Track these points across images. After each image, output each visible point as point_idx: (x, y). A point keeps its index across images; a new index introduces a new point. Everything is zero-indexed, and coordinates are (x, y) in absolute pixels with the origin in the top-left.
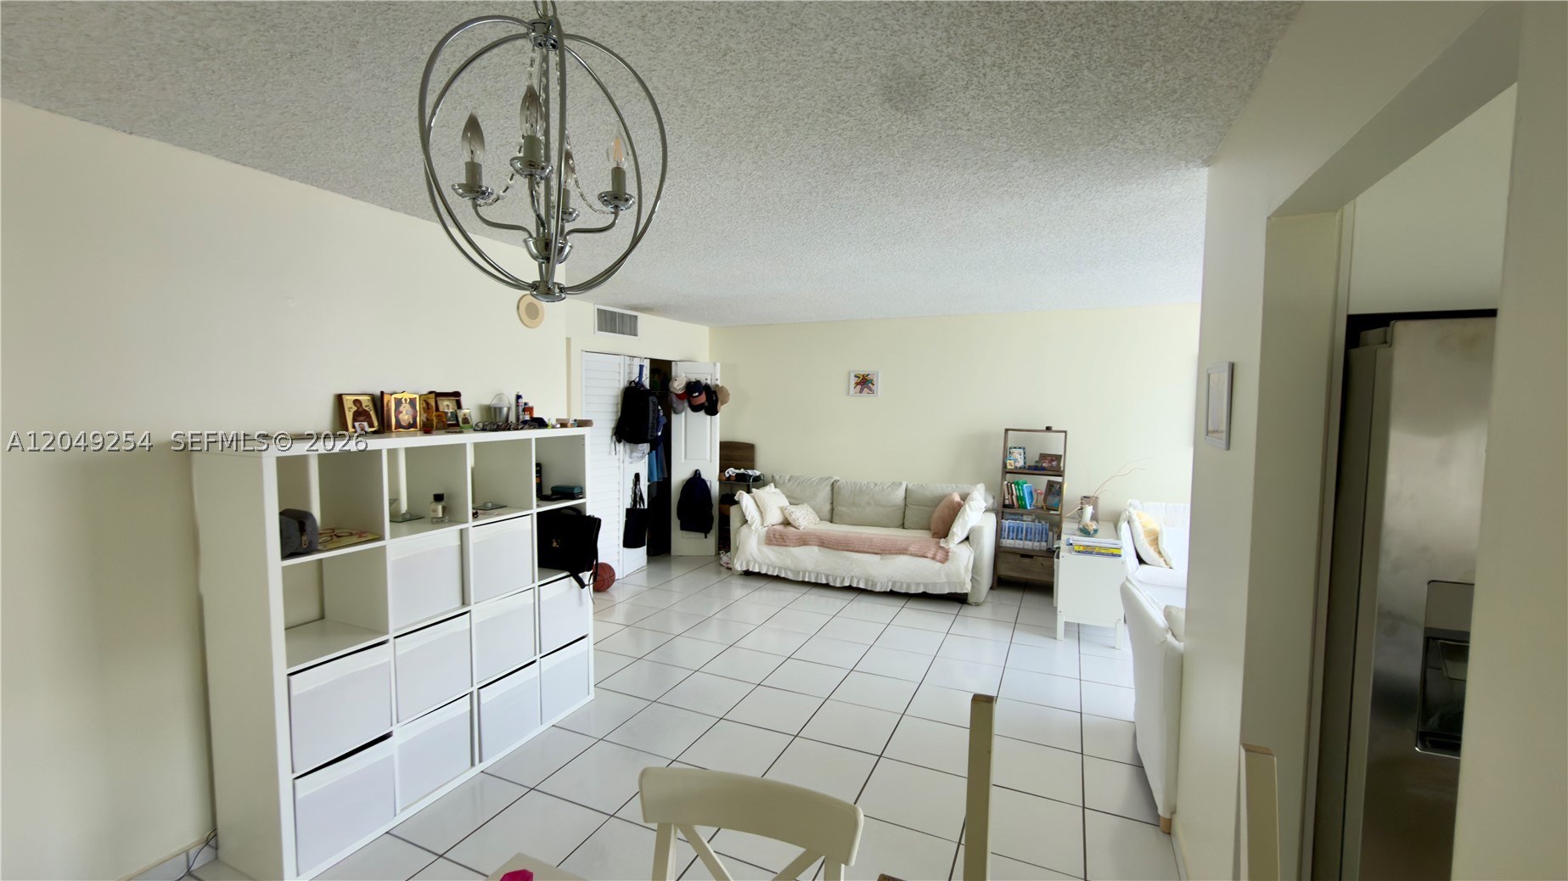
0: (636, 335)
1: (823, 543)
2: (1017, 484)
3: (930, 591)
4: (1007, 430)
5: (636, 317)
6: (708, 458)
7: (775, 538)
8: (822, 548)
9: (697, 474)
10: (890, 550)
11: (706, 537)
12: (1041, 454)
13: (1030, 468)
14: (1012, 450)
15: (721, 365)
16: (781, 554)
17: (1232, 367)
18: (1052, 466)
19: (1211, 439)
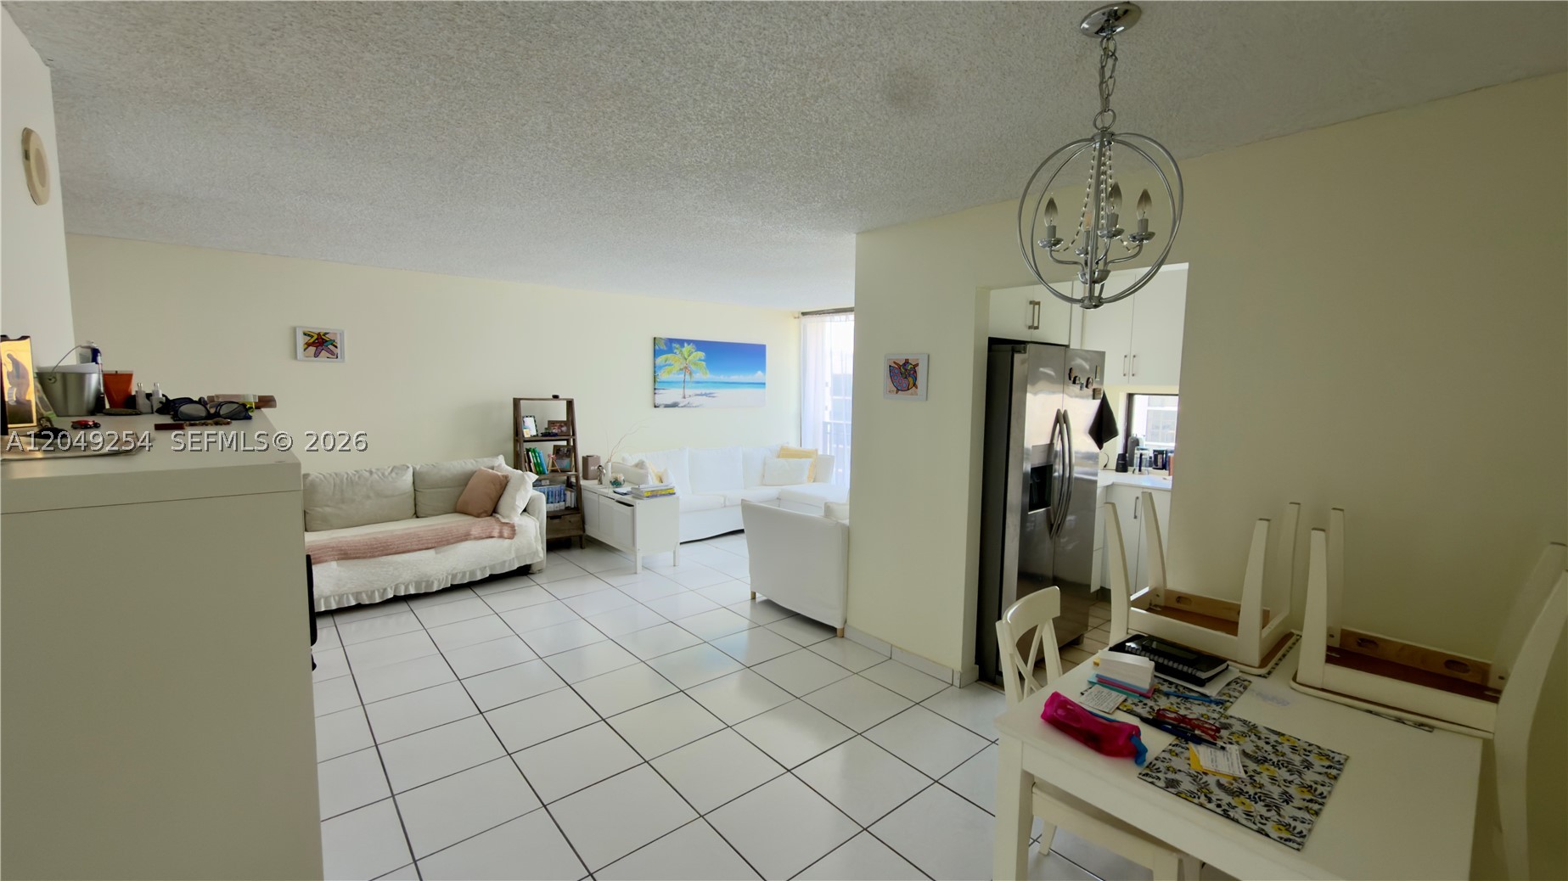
2: (533, 451)
3: (497, 572)
4: (516, 400)
10: (445, 541)
12: (549, 421)
13: (543, 435)
14: (524, 419)
17: (929, 356)
18: (562, 431)
19: (897, 396)
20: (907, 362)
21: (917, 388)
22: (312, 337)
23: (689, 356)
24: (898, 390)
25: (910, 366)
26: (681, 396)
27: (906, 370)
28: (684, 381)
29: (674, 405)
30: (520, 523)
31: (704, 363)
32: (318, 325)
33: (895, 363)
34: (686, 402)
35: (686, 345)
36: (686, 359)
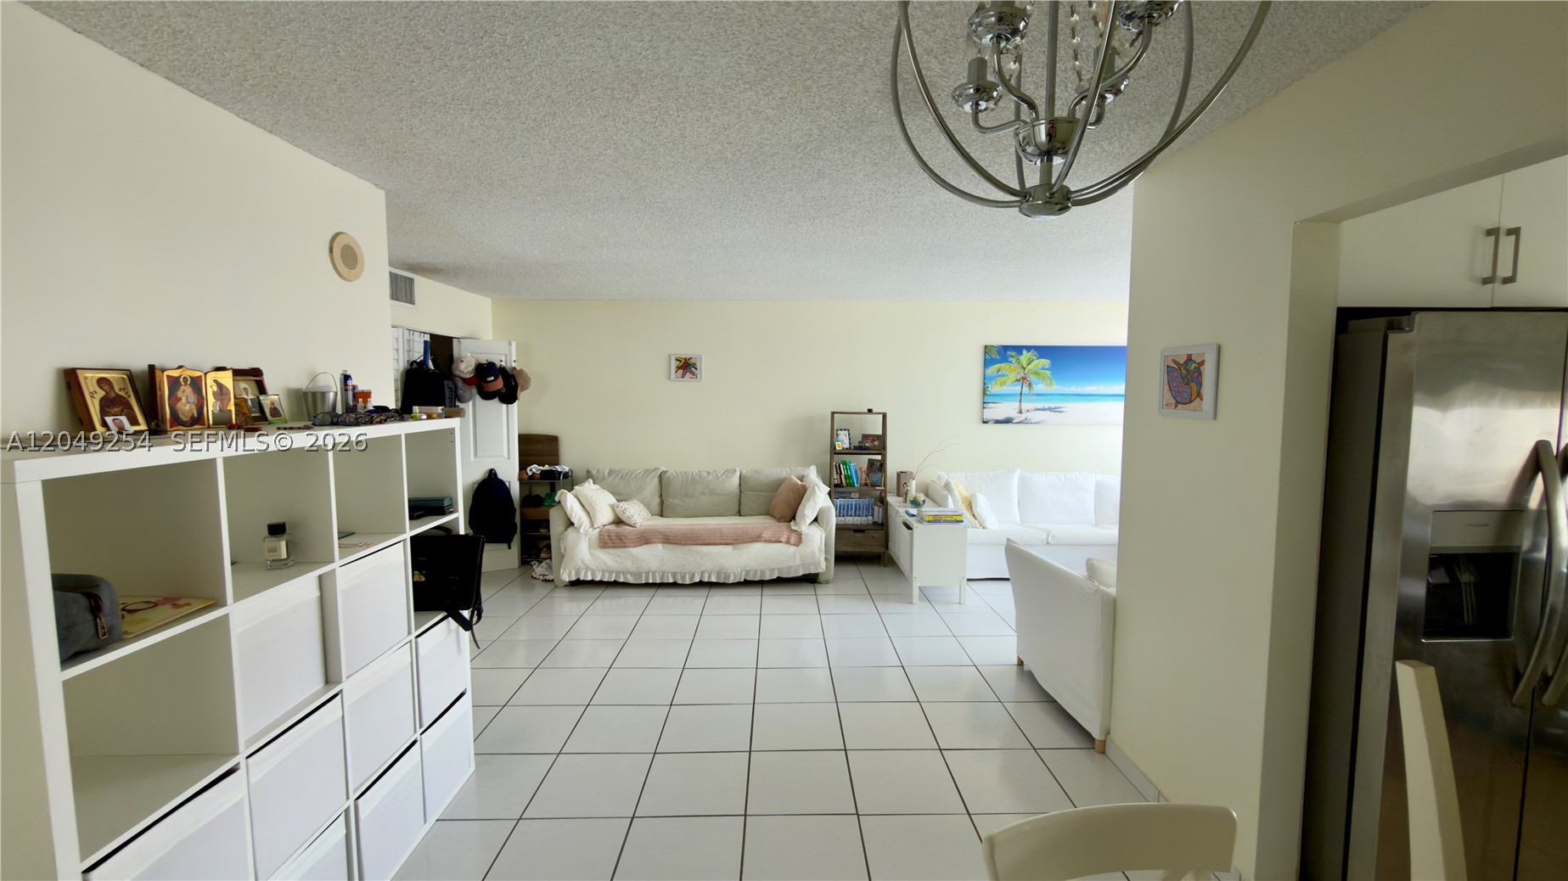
0: (412, 302)
1: (668, 539)
2: (845, 464)
3: (785, 575)
4: (833, 413)
5: (411, 280)
6: (506, 455)
7: (611, 539)
8: (666, 545)
9: (492, 474)
10: (743, 539)
11: (510, 548)
12: (863, 435)
13: (856, 448)
14: (839, 432)
15: (517, 345)
16: (619, 556)
17: (1219, 348)
18: (874, 445)
19: (1176, 411)
20: (1189, 358)
21: (1202, 399)
22: (681, 361)
23: (1028, 364)
24: (1177, 403)
25: (1194, 365)
26: (1017, 411)
27: (1188, 371)
28: (1021, 394)
29: (1008, 421)
30: (807, 531)
31: (1048, 372)
32: (685, 352)
33: (1174, 361)
34: (1022, 417)
35: (1024, 352)
36: (1024, 369)
